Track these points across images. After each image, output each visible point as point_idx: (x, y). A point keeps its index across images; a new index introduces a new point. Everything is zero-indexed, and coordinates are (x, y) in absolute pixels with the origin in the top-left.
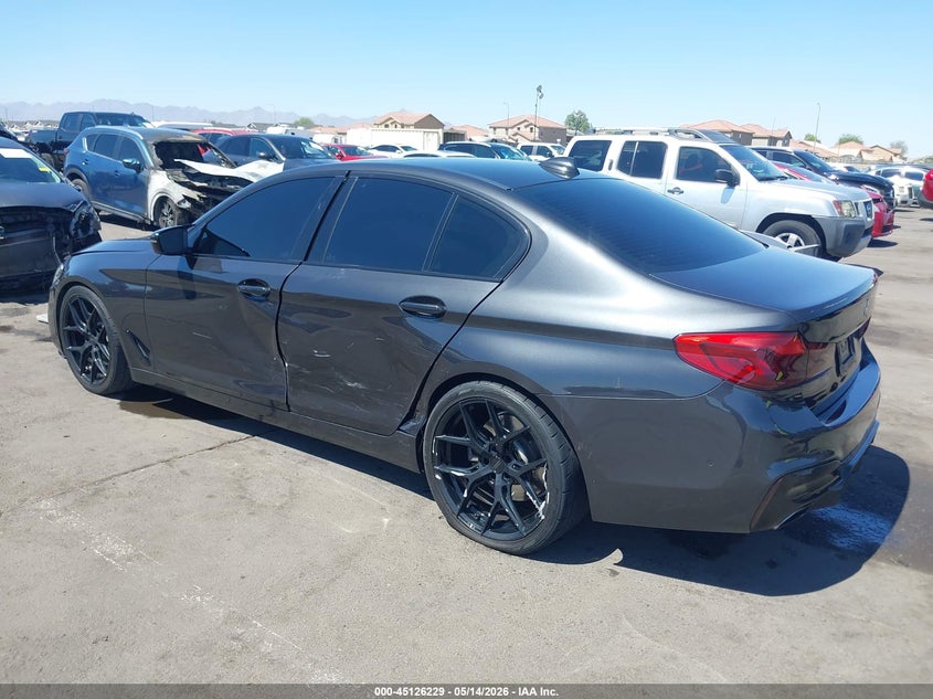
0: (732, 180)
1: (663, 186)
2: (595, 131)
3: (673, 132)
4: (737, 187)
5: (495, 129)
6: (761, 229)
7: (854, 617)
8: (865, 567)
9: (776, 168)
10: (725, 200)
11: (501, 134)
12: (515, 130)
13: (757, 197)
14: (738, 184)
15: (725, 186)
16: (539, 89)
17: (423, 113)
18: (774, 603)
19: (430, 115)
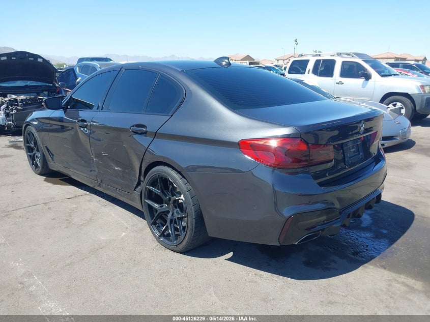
0: (367, 77)
1: (334, 81)
2: (302, 56)
3: (339, 54)
4: (370, 80)
5: (278, 60)
6: (382, 101)
7: (339, 293)
8: (360, 268)
9: (394, 70)
10: (364, 86)
11: (280, 63)
12: (288, 60)
13: (380, 85)
14: (371, 78)
15: (364, 80)
16: (296, 41)
17: (245, 55)
18: (298, 283)
19: (248, 56)
